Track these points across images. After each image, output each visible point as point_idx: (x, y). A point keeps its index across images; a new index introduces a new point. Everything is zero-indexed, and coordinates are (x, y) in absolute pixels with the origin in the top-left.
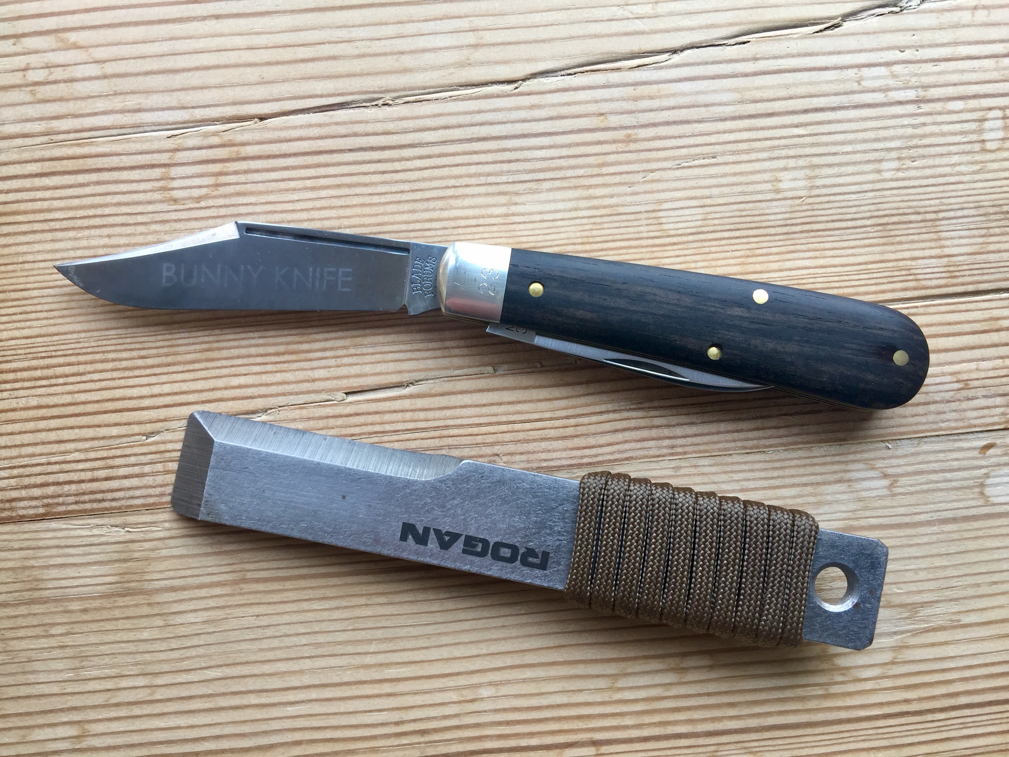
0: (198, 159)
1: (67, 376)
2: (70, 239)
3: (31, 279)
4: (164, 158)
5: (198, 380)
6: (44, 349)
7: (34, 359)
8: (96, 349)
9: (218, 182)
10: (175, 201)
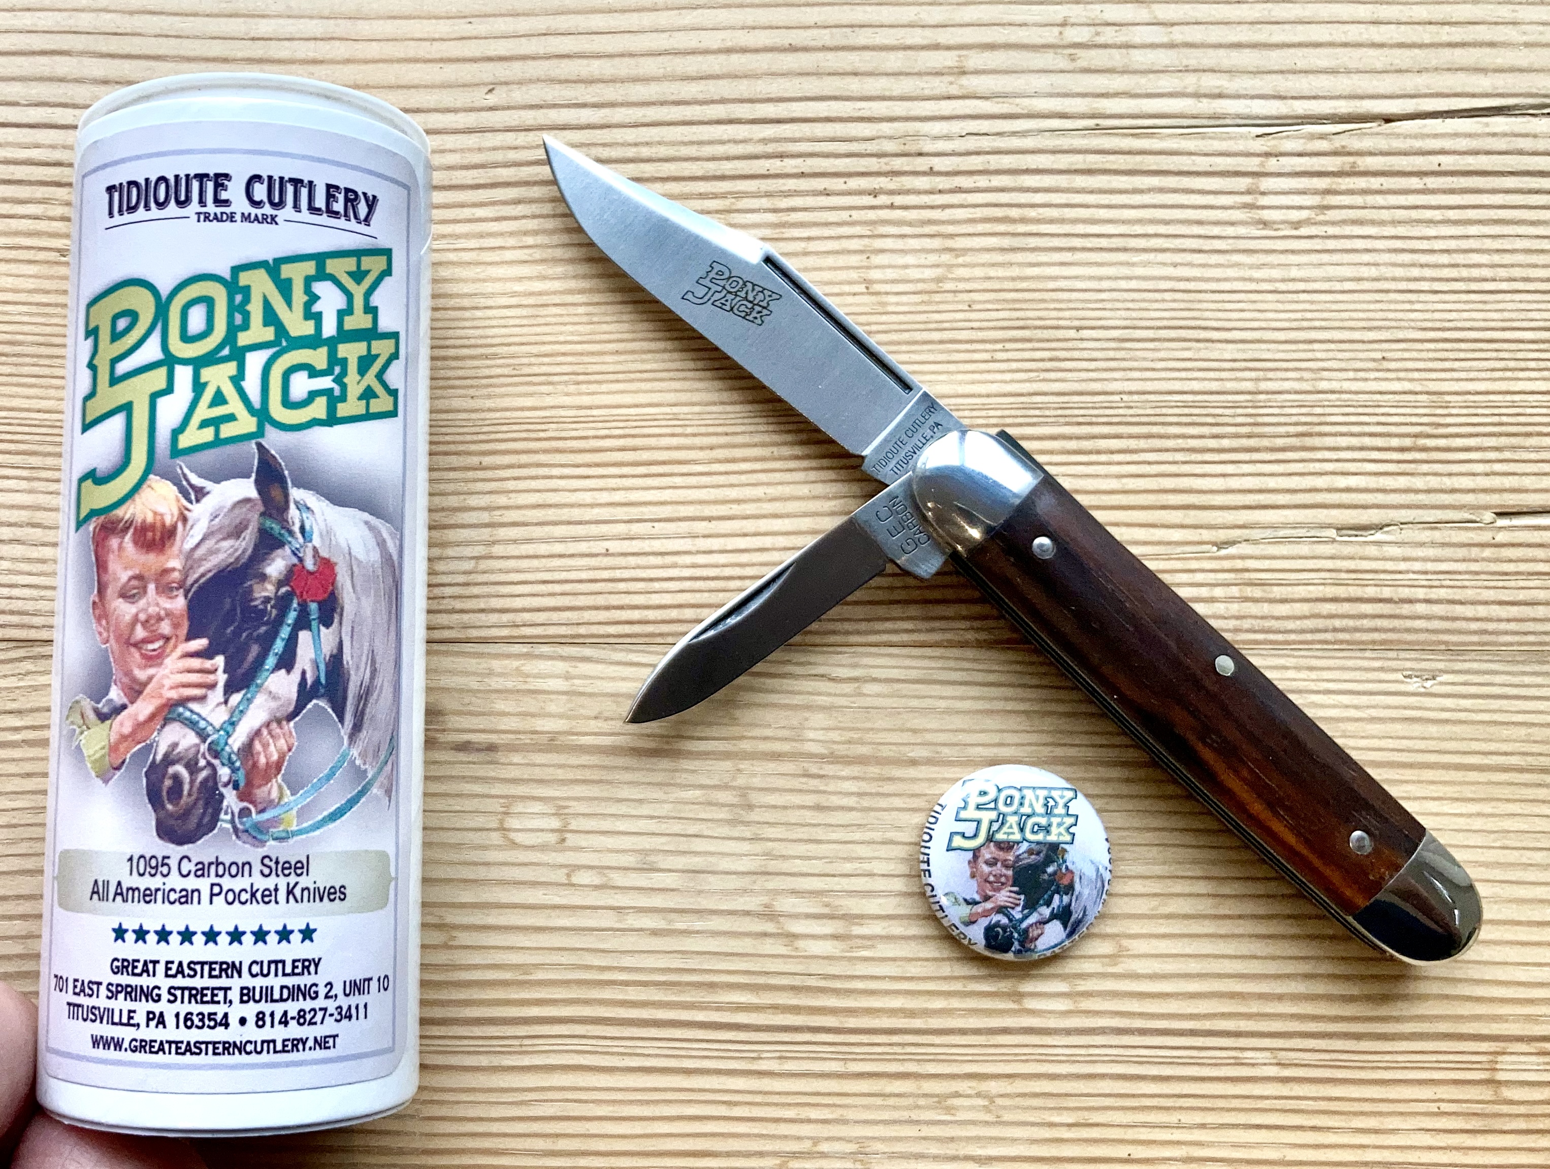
0: (1298, 169)
1: (1112, 452)
2: (1121, 264)
3: (1067, 314)
4: (1252, 164)
5: (1290, 474)
6: (1082, 412)
7: (1067, 424)
8: (1153, 419)
9: (1325, 203)
10: (1265, 224)
